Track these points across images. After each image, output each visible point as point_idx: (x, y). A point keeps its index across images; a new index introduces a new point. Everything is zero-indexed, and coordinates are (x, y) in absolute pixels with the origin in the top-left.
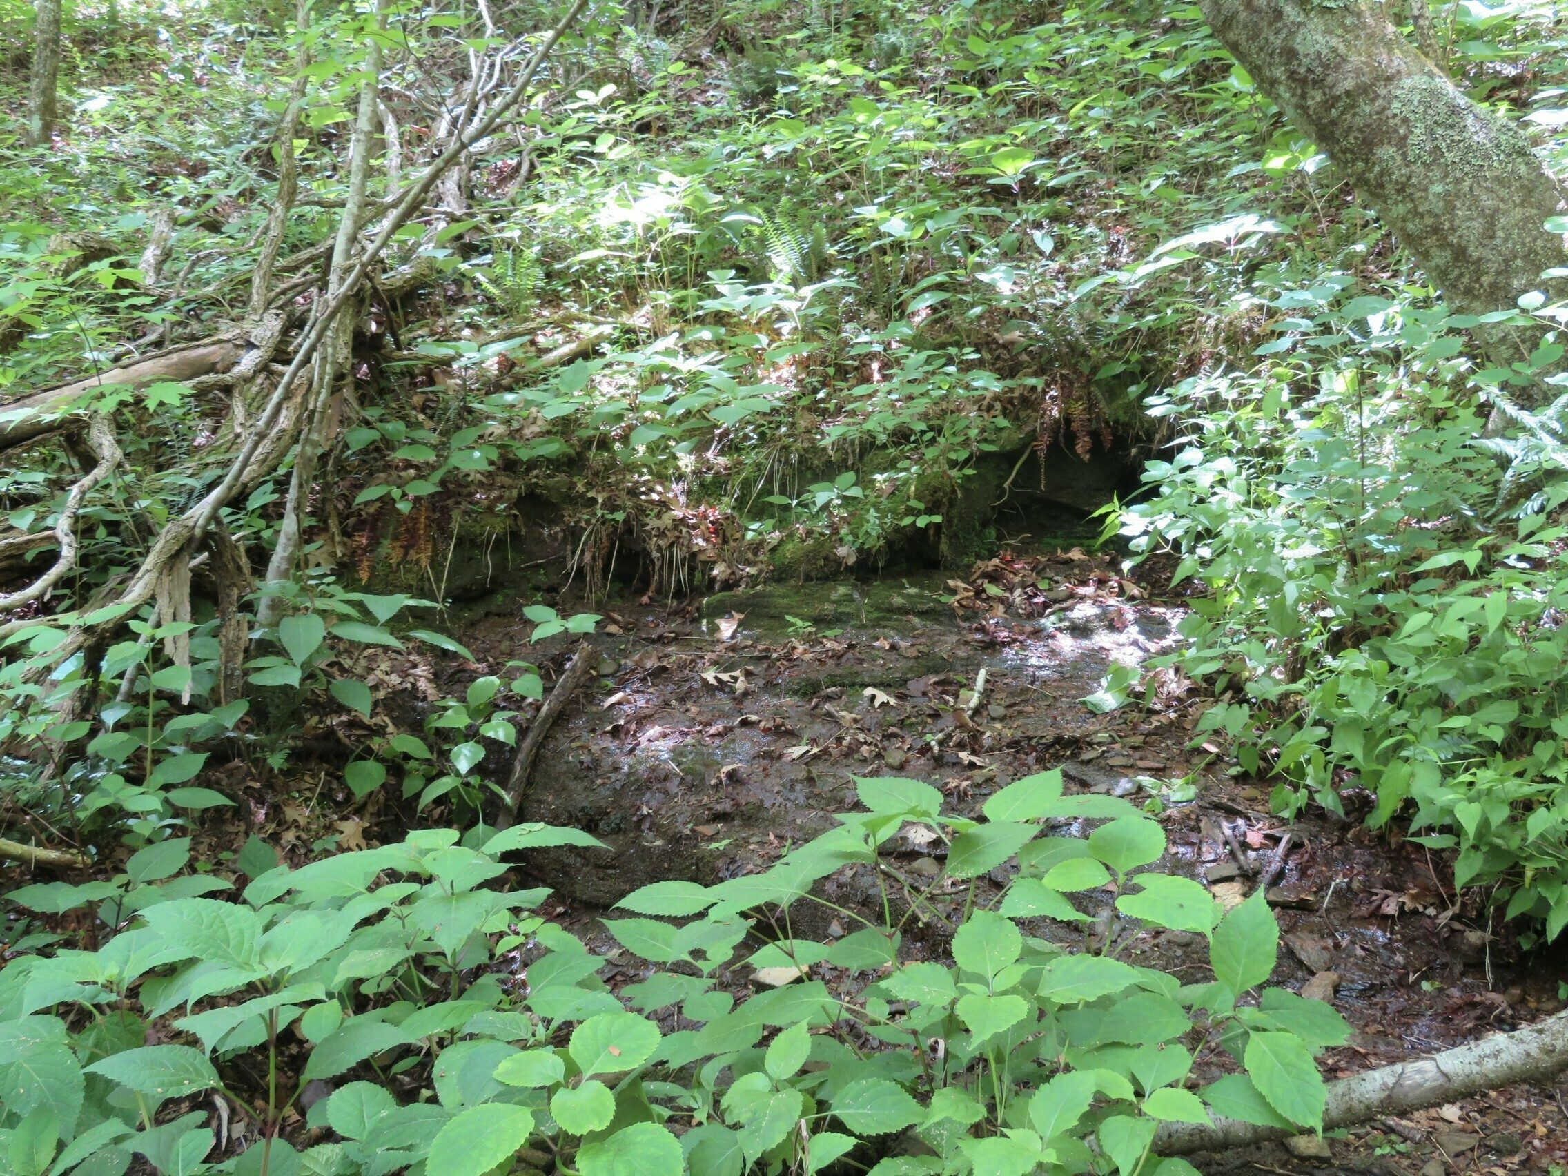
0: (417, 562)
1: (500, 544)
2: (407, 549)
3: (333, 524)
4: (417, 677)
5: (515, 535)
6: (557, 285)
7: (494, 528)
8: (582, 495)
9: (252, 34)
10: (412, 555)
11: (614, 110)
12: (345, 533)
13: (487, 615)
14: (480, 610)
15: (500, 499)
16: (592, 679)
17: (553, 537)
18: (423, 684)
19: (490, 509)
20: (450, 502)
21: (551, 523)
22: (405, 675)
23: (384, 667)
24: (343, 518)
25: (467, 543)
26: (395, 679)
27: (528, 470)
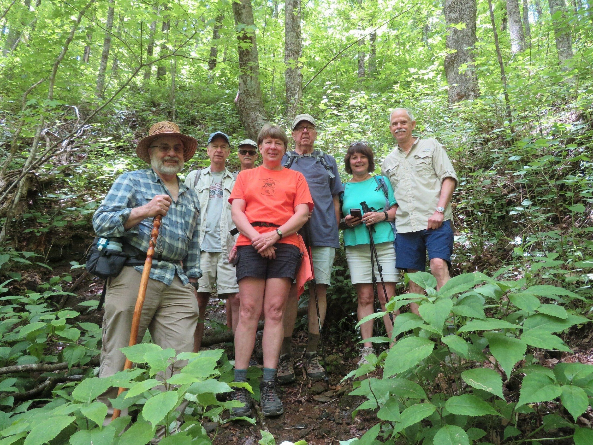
0: (40, 250)
1: (65, 247)
2: (38, 246)
3: (16, 239)
4: (36, 278)
5: (70, 245)
6: (91, 185)
7: (64, 243)
8: (91, 237)
9: (8, 114)
10: (39, 248)
11: (111, 143)
12: (19, 241)
13: (59, 266)
14: (58, 264)
15: (67, 236)
16: (88, 281)
17: (82, 247)
18: (37, 280)
19: (63, 238)
20: (52, 236)
21: (82, 243)
22: (32, 277)
23: (26, 275)
24: (19, 238)
25: (56, 246)
26: (29, 278)
27: (76, 230)
